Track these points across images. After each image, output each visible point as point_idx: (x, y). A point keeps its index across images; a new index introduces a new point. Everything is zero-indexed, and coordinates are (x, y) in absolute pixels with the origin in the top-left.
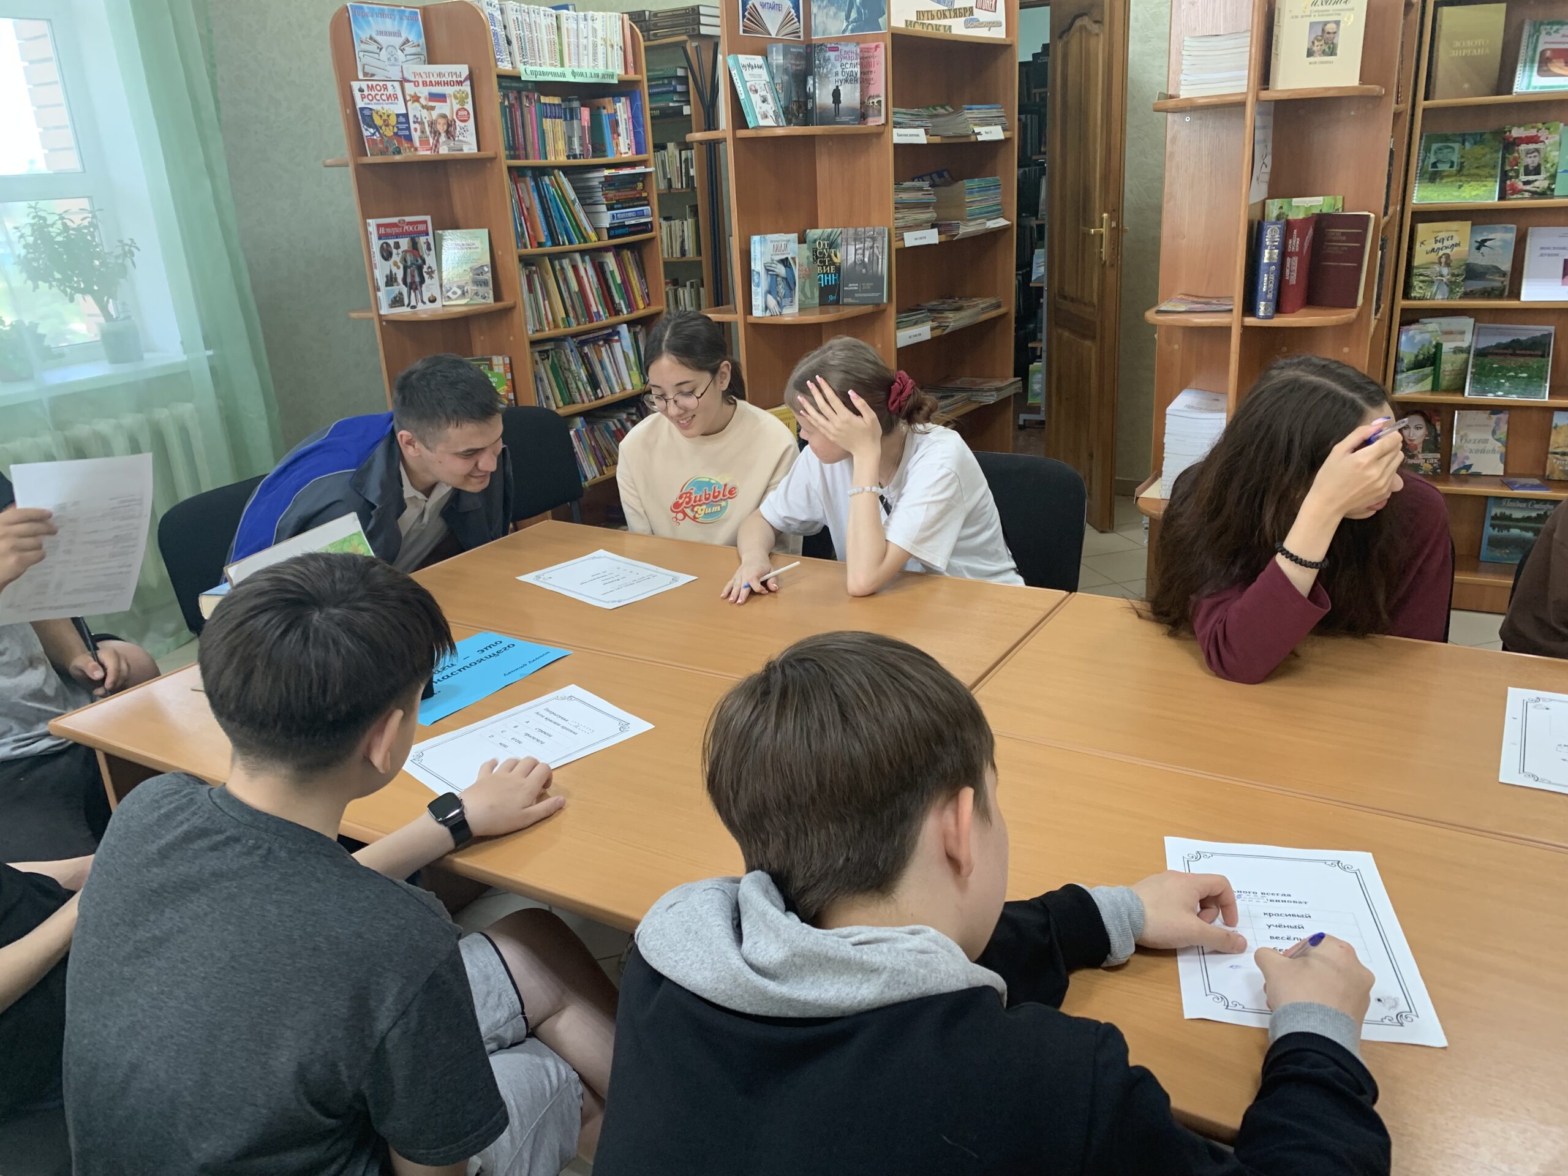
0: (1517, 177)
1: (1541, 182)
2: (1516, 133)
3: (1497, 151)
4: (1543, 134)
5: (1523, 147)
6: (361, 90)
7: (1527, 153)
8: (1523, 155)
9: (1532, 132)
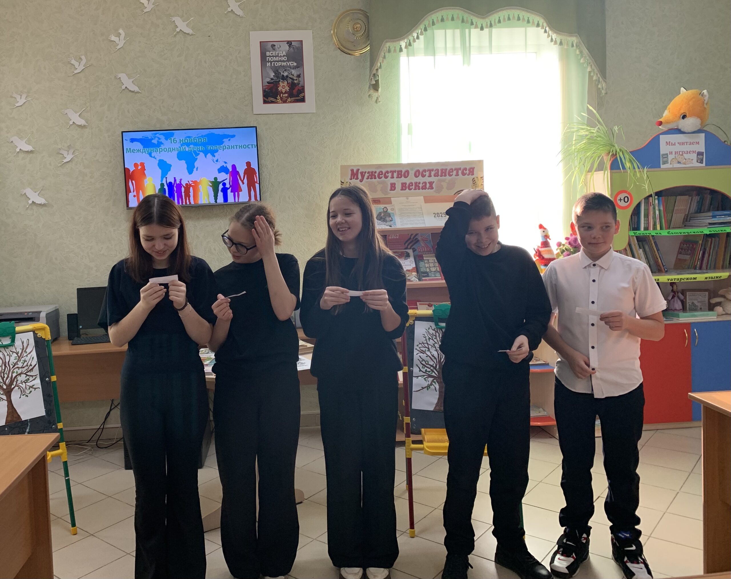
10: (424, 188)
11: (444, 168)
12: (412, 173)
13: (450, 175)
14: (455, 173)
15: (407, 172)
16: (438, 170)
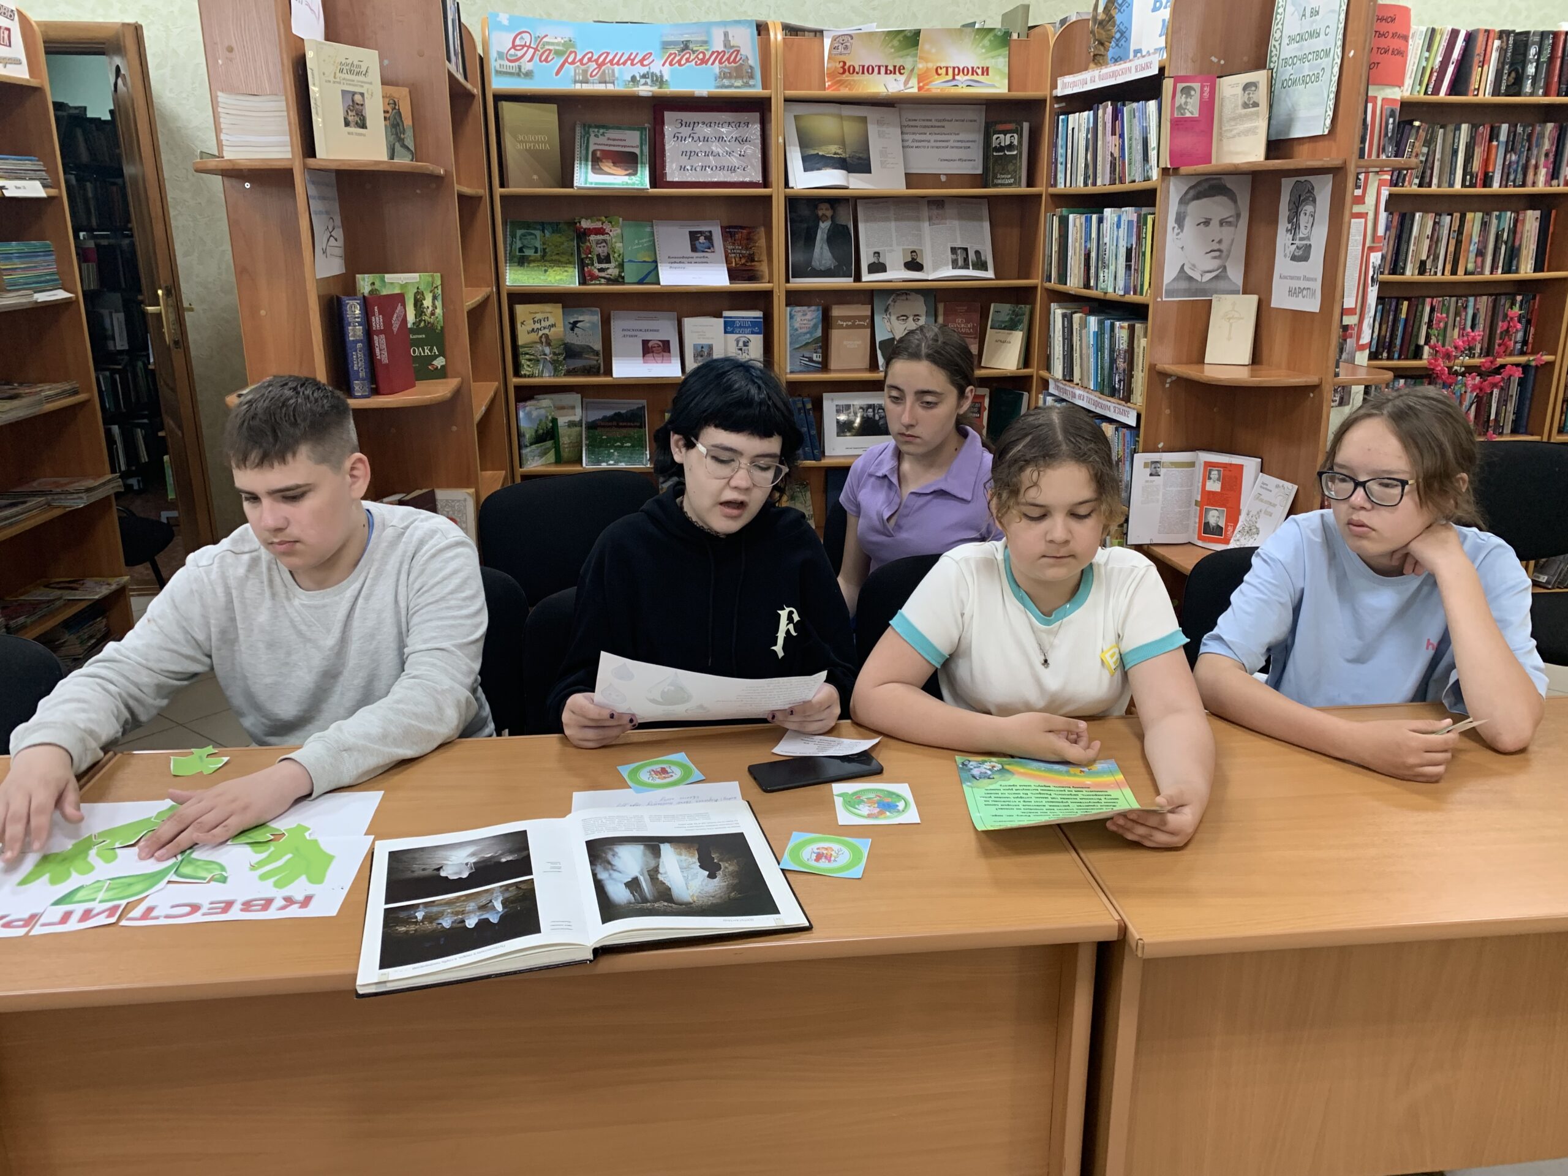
0: (593, 264)
1: (612, 271)
2: (585, 224)
3: (573, 240)
4: (607, 227)
5: (593, 238)
7: (597, 244)
8: (594, 245)
9: (598, 225)
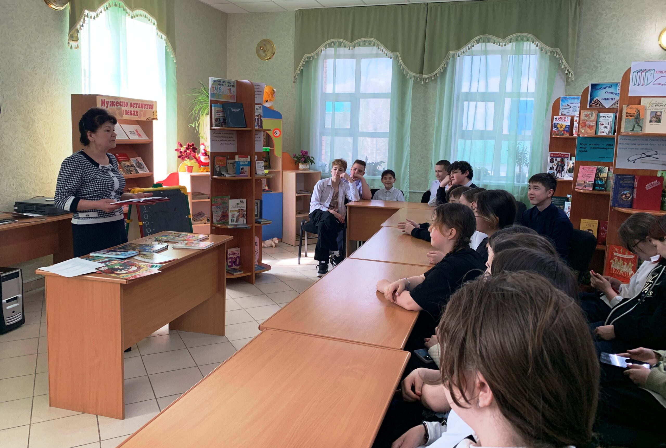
6: (556, 118)
10: (134, 115)
11: (142, 103)
12: (129, 104)
13: (145, 108)
14: (146, 107)
15: (127, 103)
16: (140, 104)
